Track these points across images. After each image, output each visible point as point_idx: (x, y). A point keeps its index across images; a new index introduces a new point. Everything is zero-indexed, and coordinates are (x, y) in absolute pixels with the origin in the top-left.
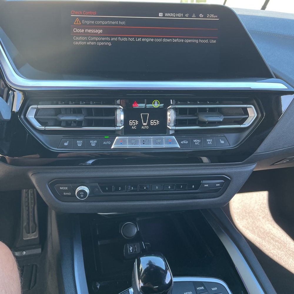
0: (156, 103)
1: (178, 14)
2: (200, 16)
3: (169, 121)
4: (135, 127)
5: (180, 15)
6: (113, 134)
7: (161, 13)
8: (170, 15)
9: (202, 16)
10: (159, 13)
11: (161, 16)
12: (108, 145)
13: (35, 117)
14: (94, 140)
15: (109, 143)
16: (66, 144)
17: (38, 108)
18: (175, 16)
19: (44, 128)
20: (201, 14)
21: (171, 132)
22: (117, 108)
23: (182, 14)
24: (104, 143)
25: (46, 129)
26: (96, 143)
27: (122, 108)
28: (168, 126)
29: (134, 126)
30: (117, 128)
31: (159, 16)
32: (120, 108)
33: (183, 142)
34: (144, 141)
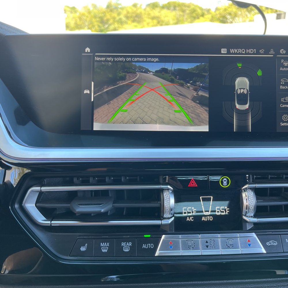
0: (225, 181)
1: (248, 50)
2: (281, 52)
3: (247, 209)
4: (191, 218)
5: (252, 51)
6: (158, 231)
7: (224, 49)
8: (238, 51)
9: (285, 52)
10: (222, 49)
11: (224, 53)
12: (149, 249)
13: (37, 205)
14: (127, 241)
15: (151, 246)
16: (83, 249)
17: (42, 191)
18: (244, 52)
19: (49, 224)
20: (283, 50)
21: (249, 227)
22: (164, 189)
23: (255, 50)
24: (144, 246)
25: (52, 225)
26: (130, 246)
27: (172, 188)
28: (244, 218)
29: (189, 217)
30: (164, 222)
31: (222, 52)
32: (168, 189)
33: (270, 243)
34: (207, 242)
